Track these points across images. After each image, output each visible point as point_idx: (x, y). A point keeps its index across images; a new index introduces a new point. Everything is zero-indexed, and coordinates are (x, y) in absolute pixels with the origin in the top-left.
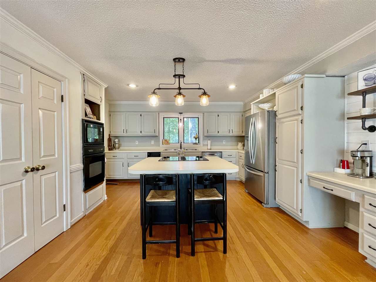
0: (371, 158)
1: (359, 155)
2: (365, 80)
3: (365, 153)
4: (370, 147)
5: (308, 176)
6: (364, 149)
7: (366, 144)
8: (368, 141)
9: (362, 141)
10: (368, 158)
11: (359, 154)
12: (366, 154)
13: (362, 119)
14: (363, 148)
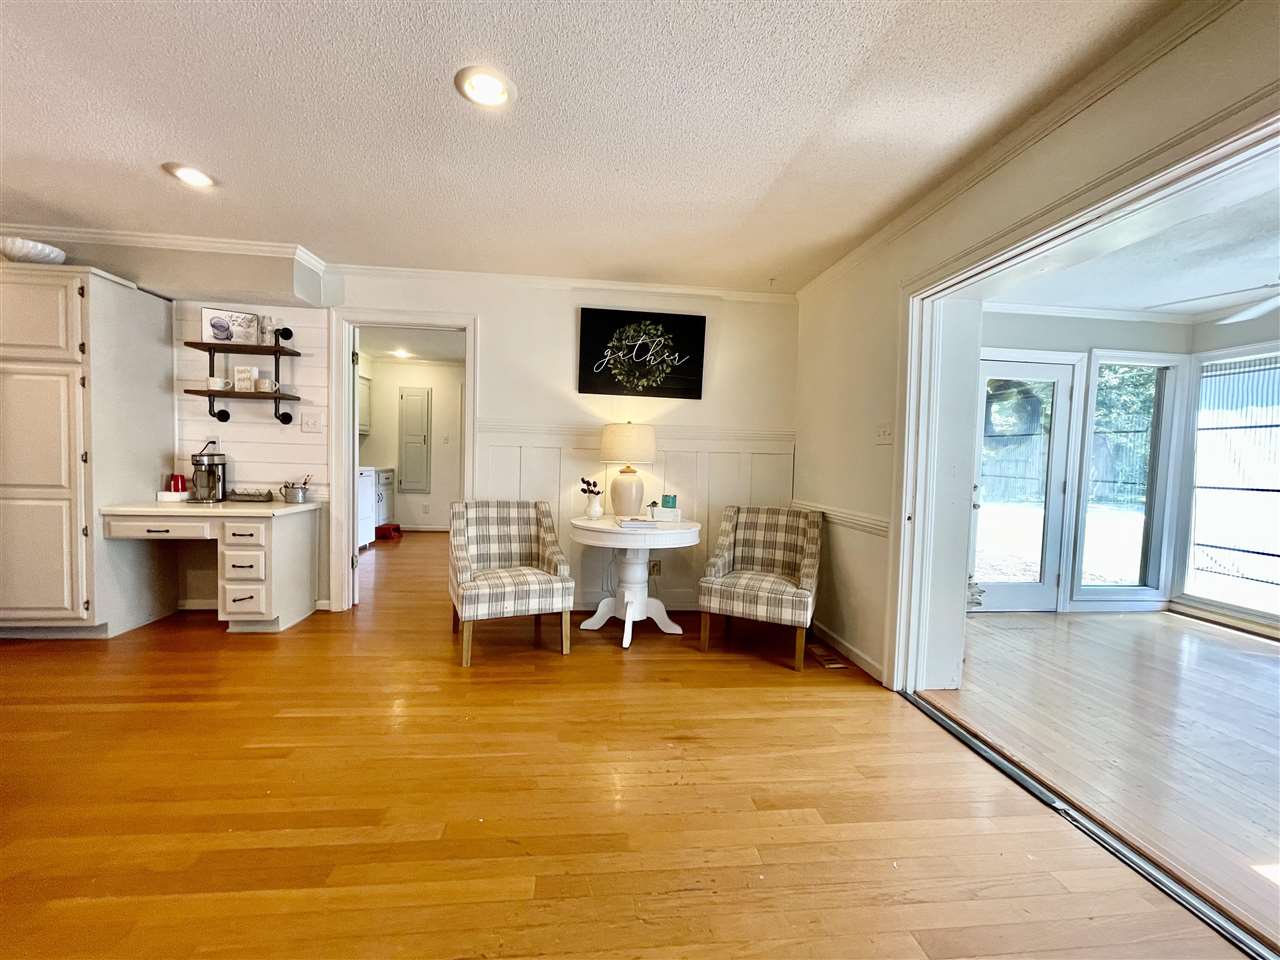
0: (224, 465)
1: (206, 462)
2: (213, 326)
3: (216, 458)
4: (221, 449)
5: (104, 515)
6: (212, 452)
7: (214, 443)
8: (218, 438)
9: (207, 438)
10: (220, 467)
11: (205, 460)
12: (217, 460)
13: (209, 396)
14: (210, 449)
